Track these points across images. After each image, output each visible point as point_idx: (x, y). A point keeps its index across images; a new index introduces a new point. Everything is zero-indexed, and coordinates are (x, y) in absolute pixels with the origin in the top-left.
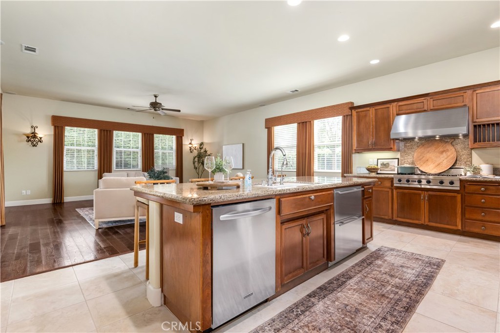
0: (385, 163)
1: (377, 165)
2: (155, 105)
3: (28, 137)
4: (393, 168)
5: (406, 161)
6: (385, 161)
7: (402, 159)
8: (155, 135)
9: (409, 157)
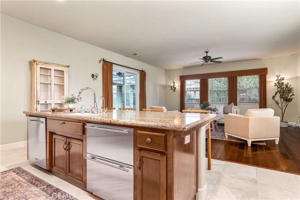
2: (206, 59)
3: (171, 88)
8: (238, 77)
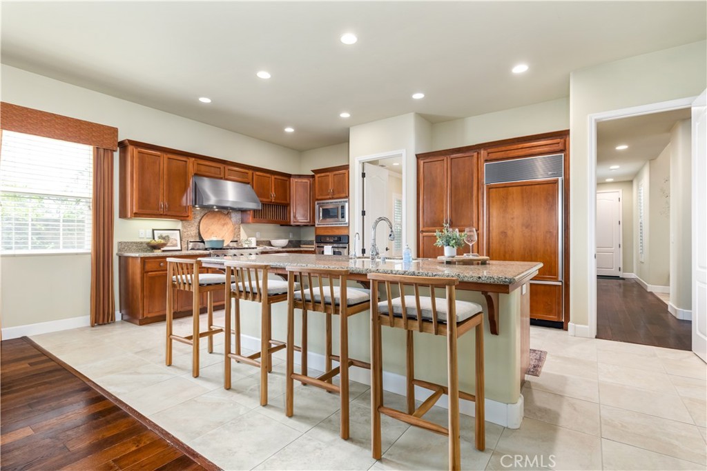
0: (164, 235)
1: (154, 239)
4: (174, 242)
5: (189, 233)
6: (165, 233)
7: (185, 230)
9: (192, 229)
